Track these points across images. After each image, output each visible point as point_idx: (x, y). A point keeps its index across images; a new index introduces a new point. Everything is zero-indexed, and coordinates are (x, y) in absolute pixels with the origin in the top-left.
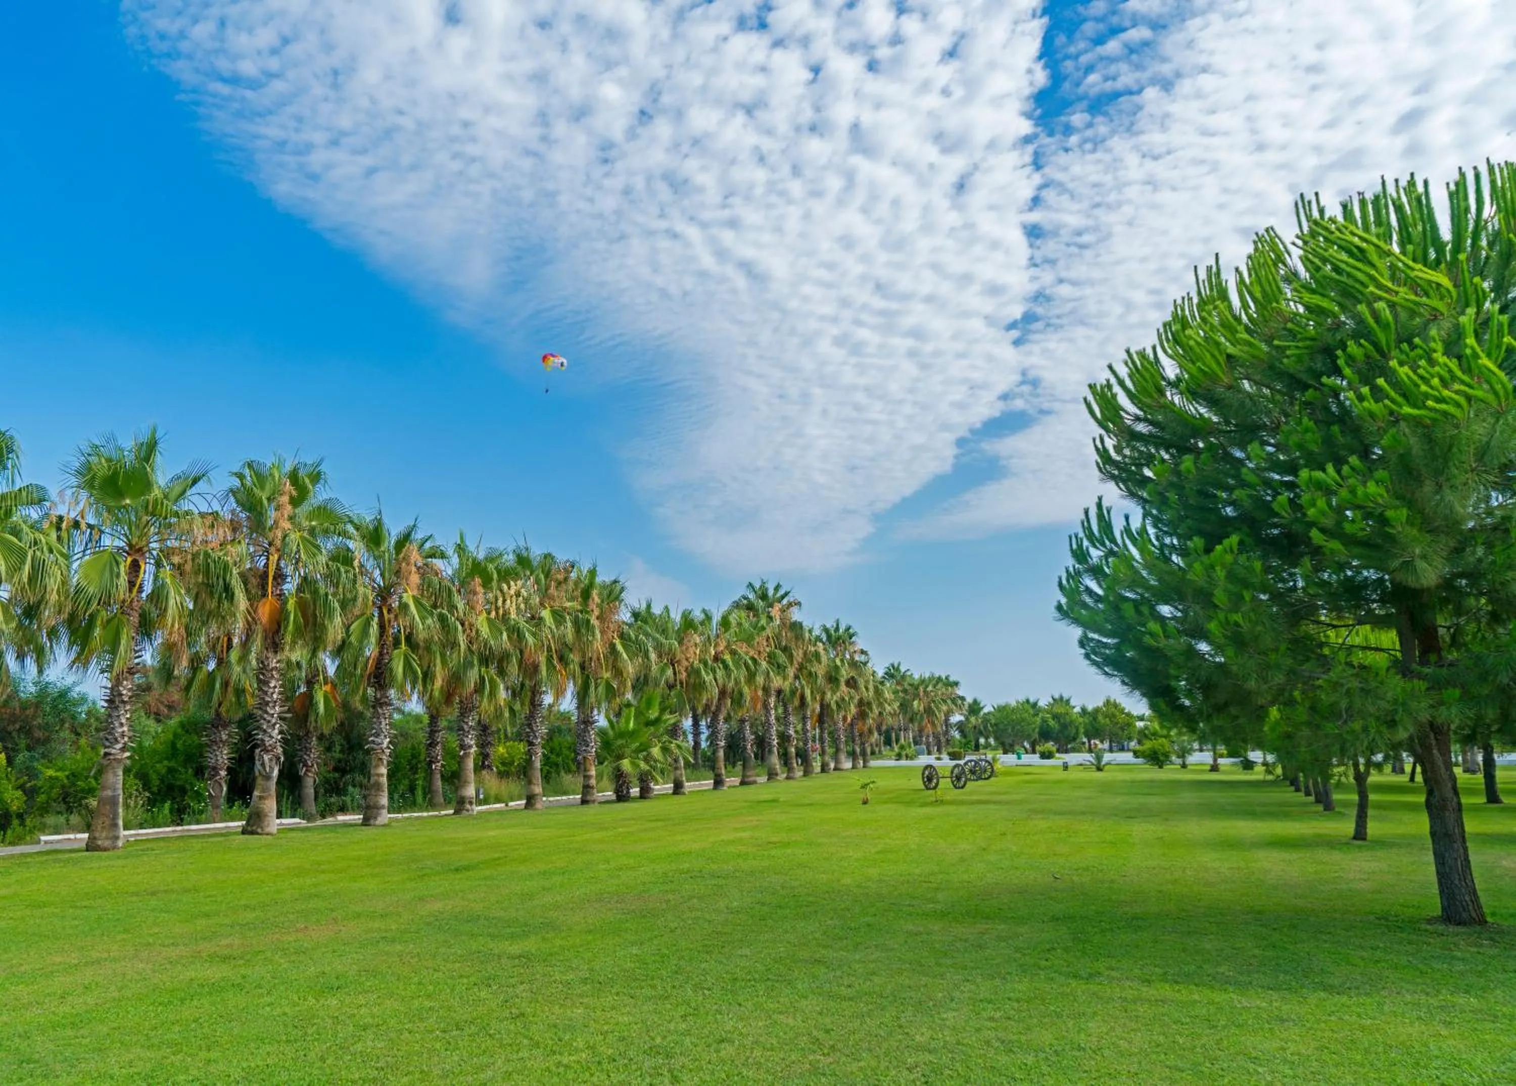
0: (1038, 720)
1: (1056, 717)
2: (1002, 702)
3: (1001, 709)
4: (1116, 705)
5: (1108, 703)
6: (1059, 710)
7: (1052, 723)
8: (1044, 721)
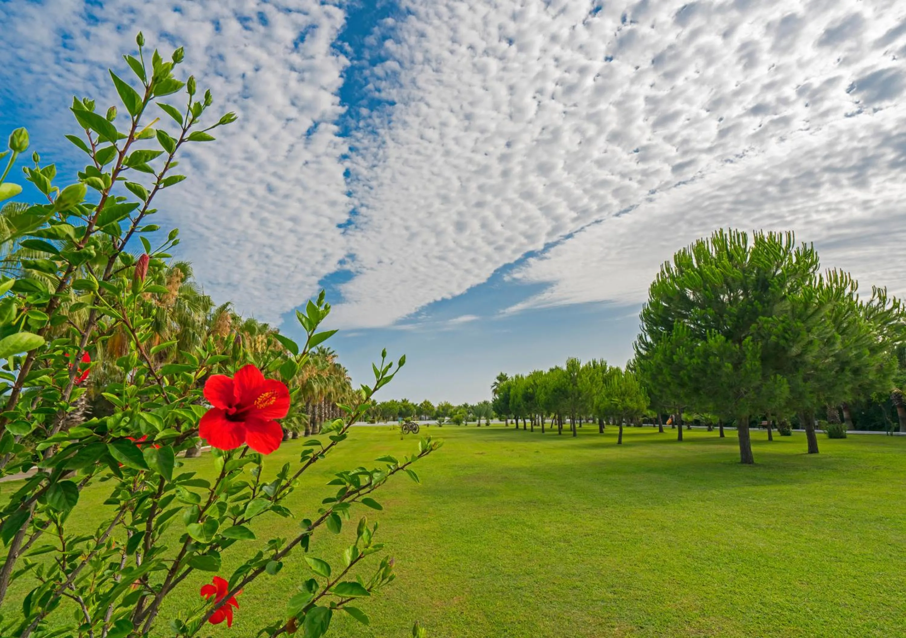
0: (398, 407)
1: (405, 407)
2: (384, 401)
3: (384, 404)
4: (428, 403)
5: (425, 402)
6: (405, 404)
7: (403, 409)
8: (400, 408)
